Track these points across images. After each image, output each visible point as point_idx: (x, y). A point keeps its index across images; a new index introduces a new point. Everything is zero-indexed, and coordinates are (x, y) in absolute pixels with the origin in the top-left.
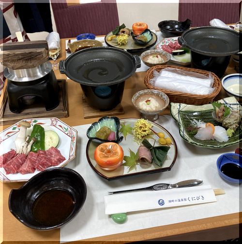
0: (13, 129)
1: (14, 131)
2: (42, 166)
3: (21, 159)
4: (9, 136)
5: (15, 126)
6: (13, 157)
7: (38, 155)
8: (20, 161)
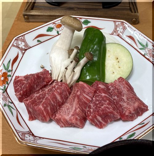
0: (48, 31)
1: (49, 33)
2: (103, 119)
3: (60, 94)
4: (40, 42)
5: (52, 26)
6: (45, 86)
7: (95, 92)
8: (59, 98)
